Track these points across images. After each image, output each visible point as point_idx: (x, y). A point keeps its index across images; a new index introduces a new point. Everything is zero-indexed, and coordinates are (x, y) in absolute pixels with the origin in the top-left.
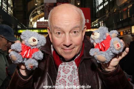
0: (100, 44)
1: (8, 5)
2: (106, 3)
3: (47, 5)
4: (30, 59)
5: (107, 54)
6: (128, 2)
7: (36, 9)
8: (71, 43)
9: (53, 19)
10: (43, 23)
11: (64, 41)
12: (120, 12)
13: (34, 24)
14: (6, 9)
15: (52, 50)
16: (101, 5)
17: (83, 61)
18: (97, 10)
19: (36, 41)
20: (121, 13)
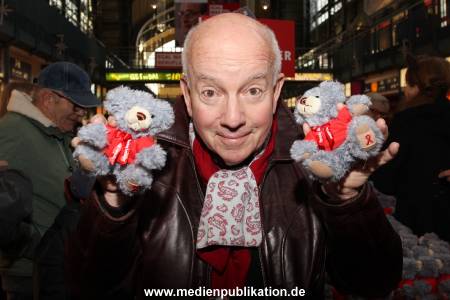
0: (319, 129)
1: (80, 8)
2: (338, 7)
3: (184, 8)
4: (131, 166)
5: (337, 159)
6: (394, 6)
7: (154, 18)
8: (242, 122)
9: (195, 55)
10: (172, 56)
11: (224, 114)
12: (373, 31)
13: (148, 57)
14: (74, 17)
15: (193, 136)
16: (323, 11)
17: (271, 168)
18: (314, 25)
19: (145, 117)
20: (375, 34)
